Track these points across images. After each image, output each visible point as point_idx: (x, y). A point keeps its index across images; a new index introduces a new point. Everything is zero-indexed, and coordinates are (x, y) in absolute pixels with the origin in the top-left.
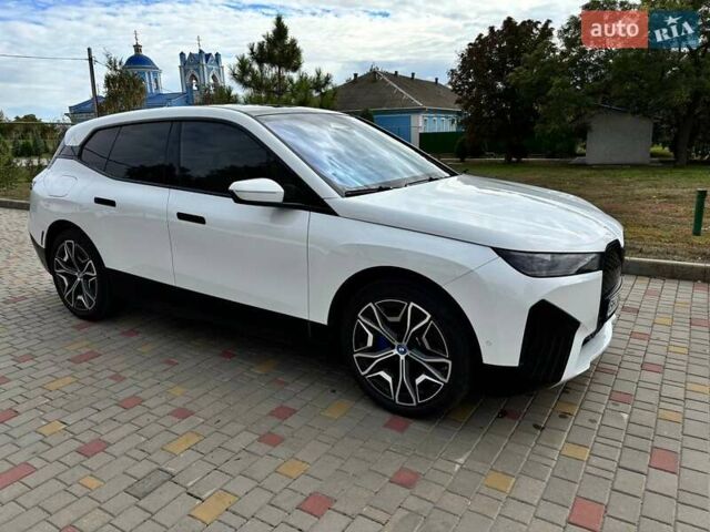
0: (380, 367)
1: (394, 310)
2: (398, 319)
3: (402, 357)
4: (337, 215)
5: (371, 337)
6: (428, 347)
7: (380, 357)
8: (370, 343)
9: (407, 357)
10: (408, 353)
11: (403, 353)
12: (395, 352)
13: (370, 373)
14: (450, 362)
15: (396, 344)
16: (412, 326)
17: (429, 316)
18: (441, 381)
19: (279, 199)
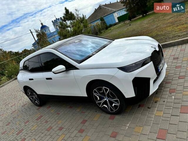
0: (103, 104)
1: (100, 89)
2: (102, 91)
3: (107, 100)
4: (79, 69)
5: (98, 97)
6: (112, 97)
7: (102, 101)
8: (99, 99)
9: (108, 100)
10: (108, 99)
11: (107, 99)
12: (105, 99)
13: (102, 106)
14: (118, 99)
15: (105, 97)
16: (106, 92)
17: (109, 89)
18: (118, 105)
19: (65, 69)
